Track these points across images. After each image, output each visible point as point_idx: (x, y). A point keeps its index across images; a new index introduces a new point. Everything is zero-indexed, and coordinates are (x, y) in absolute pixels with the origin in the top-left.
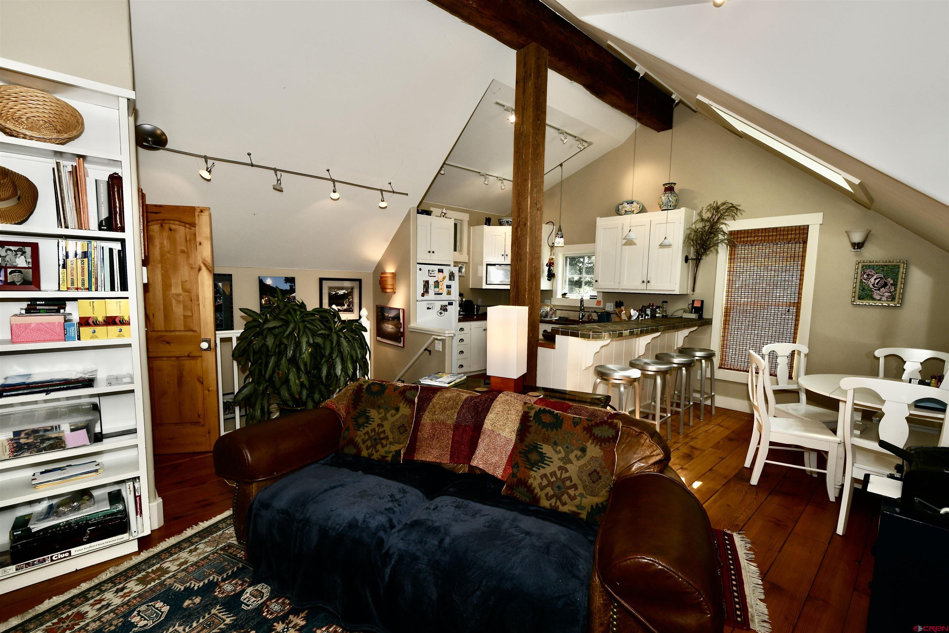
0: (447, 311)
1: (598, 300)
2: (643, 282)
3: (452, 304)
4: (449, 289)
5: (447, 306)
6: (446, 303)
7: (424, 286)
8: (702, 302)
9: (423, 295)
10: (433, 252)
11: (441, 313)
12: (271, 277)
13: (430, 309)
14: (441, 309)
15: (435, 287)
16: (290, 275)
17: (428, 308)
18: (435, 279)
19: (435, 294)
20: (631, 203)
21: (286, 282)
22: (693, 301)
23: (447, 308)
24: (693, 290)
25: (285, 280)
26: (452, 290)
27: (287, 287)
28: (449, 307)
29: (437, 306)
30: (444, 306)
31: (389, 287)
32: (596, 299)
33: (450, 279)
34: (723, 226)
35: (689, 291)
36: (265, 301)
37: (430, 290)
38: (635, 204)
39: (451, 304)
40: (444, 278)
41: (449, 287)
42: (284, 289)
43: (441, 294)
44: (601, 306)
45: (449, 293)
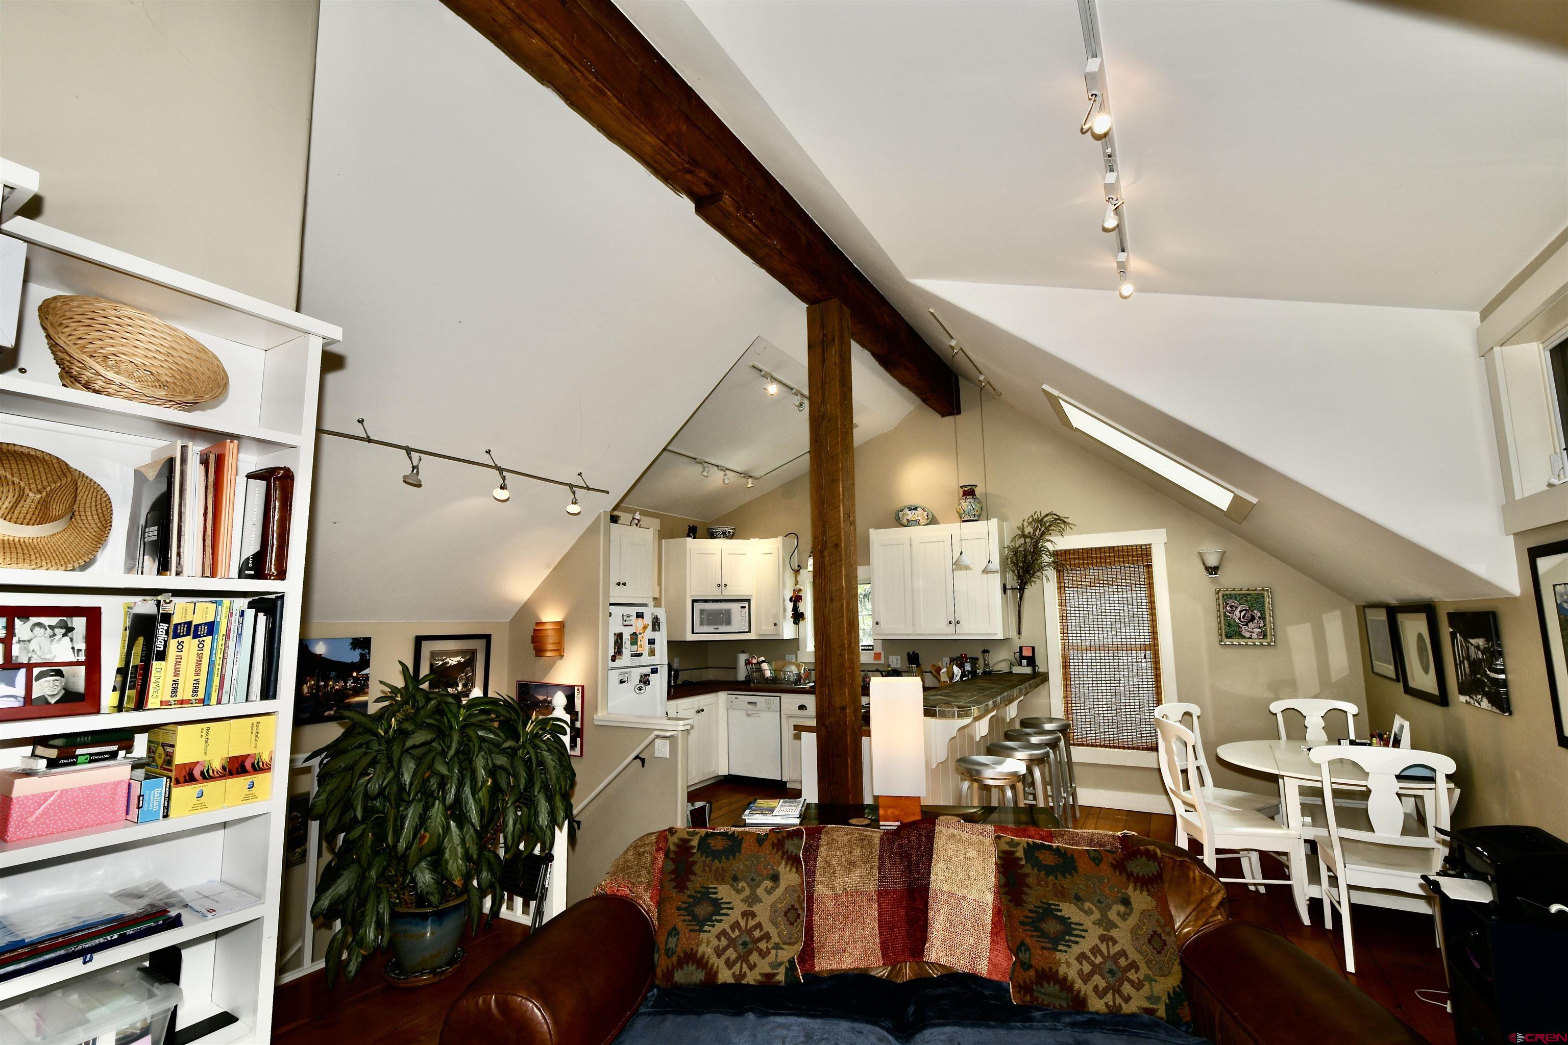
0: (649, 684)
1: (876, 651)
2: (950, 623)
3: (656, 672)
4: (652, 646)
5: (649, 675)
6: (648, 670)
7: (616, 642)
8: (1033, 648)
9: (613, 659)
10: (624, 584)
11: (640, 689)
12: (325, 640)
13: (624, 682)
14: (640, 681)
15: (632, 644)
16: (361, 634)
17: (622, 682)
18: (631, 630)
19: (632, 655)
20: (914, 509)
21: (354, 648)
22: (1021, 648)
23: (650, 678)
24: (1019, 633)
25: (352, 644)
26: (657, 646)
27: (354, 657)
28: (652, 677)
29: (636, 674)
30: (646, 675)
31: (550, 647)
32: (872, 650)
33: (654, 629)
34: (1049, 545)
35: (1013, 634)
36: (308, 688)
37: (624, 650)
38: (920, 511)
39: (654, 671)
40: (645, 628)
41: (652, 642)
42: (349, 661)
43: (640, 655)
44: (882, 661)
45: (652, 653)
